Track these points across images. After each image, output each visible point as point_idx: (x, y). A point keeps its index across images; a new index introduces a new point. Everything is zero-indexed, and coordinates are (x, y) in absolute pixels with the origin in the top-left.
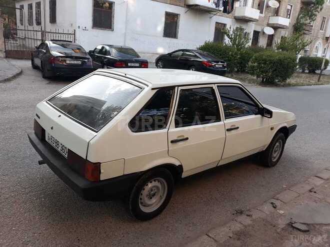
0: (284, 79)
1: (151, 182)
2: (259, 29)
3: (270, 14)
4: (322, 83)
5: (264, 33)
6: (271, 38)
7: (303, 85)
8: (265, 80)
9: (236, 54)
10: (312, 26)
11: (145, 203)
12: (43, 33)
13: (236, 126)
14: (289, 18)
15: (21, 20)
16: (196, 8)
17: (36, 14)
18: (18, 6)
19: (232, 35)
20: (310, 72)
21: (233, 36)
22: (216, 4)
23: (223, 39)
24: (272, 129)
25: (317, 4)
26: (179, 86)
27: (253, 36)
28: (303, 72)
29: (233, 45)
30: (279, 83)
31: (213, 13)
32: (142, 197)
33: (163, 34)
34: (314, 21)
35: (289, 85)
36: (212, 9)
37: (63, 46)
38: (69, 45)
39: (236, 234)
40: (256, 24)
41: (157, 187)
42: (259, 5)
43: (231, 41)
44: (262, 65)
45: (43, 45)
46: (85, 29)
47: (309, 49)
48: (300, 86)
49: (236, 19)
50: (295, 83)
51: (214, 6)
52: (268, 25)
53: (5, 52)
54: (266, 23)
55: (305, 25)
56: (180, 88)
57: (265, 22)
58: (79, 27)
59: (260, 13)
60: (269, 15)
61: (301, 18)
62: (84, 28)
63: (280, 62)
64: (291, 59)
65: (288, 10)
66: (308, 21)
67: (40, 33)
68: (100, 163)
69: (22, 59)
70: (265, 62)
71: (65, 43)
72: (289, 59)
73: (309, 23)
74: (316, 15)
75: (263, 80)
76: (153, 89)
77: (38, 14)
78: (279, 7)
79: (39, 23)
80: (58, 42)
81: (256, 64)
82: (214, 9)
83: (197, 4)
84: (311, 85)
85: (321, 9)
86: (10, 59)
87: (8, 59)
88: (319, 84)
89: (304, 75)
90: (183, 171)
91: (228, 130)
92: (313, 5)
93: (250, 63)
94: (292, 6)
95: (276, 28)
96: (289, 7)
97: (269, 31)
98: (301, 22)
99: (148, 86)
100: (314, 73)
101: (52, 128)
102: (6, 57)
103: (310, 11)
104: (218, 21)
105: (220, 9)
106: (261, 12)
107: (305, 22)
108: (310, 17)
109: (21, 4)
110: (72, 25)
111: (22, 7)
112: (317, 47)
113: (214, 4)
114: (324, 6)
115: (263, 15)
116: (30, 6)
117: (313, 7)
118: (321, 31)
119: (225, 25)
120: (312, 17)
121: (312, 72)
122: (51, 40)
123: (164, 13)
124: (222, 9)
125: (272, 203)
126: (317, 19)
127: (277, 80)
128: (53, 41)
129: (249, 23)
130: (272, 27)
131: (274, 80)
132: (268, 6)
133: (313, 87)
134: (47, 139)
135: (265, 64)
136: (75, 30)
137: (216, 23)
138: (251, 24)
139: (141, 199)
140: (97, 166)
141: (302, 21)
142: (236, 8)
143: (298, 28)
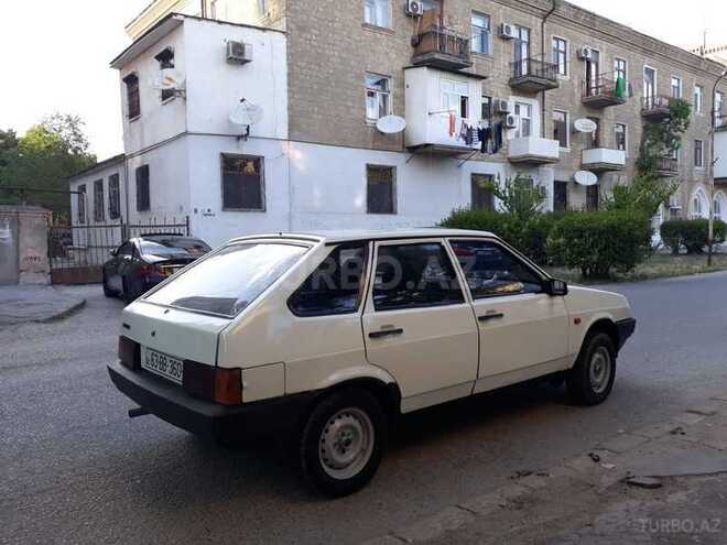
0: (630, 267)
1: (340, 417)
2: (564, 177)
3: (582, 147)
4: (715, 267)
5: (576, 183)
6: (593, 191)
7: (674, 275)
8: (588, 271)
9: (517, 225)
10: (676, 160)
11: (333, 460)
12: (126, 231)
13: (498, 312)
14: (624, 149)
15: (81, 214)
16: (427, 149)
17: (110, 198)
18: (74, 187)
19: (504, 192)
20: (690, 252)
21: (507, 194)
22: (466, 139)
23: (490, 204)
24: (577, 321)
25: (676, 115)
26: (374, 240)
27: (555, 193)
28: (676, 252)
29: (511, 210)
30: (621, 275)
31: (463, 156)
32: (325, 446)
33: (365, 208)
34: (677, 149)
35: (644, 277)
36: (459, 148)
37: (165, 243)
38: (177, 240)
39: (514, 501)
40: (557, 169)
41: (353, 428)
42: (556, 132)
43: (505, 204)
44: (576, 240)
45: (126, 246)
46: (208, 214)
47: (680, 207)
48: (669, 277)
49: (511, 163)
50: (657, 272)
51: (462, 143)
52: (583, 167)
53: (51, 273)
54: (578, 164)
55: (661, 158)
56: (377, 244)
57: (576, 163)
58: (196, 211)
59: (561, 145)
60: (579, 149)
61: (649, 146)
62: (206, 212)
63: (613, 230)
64: (635, 222)
65: (618, 134)
66: (666, 151)
67: (119, 229)
68: (239, 369)
69: (84, 284)
70: (580, 233)
71: (169, 237)
72: (630, 224)
73: (669, 155)
74: (678, 138)
75: (584, 273)
76: (327, 244)
77: (115, 197)
78: (598, 130)
79: (115, 214)
80: (155, 238)
81: (561, 240)
82: (463, 148)
83: (428, 142)
84: (691, 274)
85: (686, 125)
86: (62, 287)
87: (56, 286)
88: (710, 271)
89: (678, 259)
90: (400, 398)
91: (481, 319)
92: (667, 120)
93: (549, 240)
94: (624, 126)
95: (600, 170)
96: (620, 129)
97: (586, 179)
98: (651, 154)
99: (318, 241)
100: (700, 252)
101: (153, 334)
102: (54, 283)
103: (664, 131)
104: (475, 172)
105: (475, 147)
106: (563, 144)
107: (658, 154)
108: (668, 142)
109: (81, 183)
110: (181, 208)
111: (83, 188)
112: (696, 200)
113: (461, 139)
114: (691, 117)
115: (568, 150)
116: (99, 185)
117: (669, 122)
118: (697, 168)
119: (490, 177)
120: (670, 142)
121: (695, 250)
122: (142, 236)
123: (364, 168)
124: (479, 145)
125: (590, 455)
126: (683, 144)
127: (615, 270)
128: (145, 236)
129: (540, 168)
130: (591, 170)
131: (608, 270)
132: (574, 132)
133: (697, 276)
134: (143, 366)
135: (581, 237)
136: (188, 217)
137: (473, 174)
138: (546, 168)
139: (323, 451)
140: (235, 374)
141: (653, 152)
142: (508, 141)
143: (648, 166)
